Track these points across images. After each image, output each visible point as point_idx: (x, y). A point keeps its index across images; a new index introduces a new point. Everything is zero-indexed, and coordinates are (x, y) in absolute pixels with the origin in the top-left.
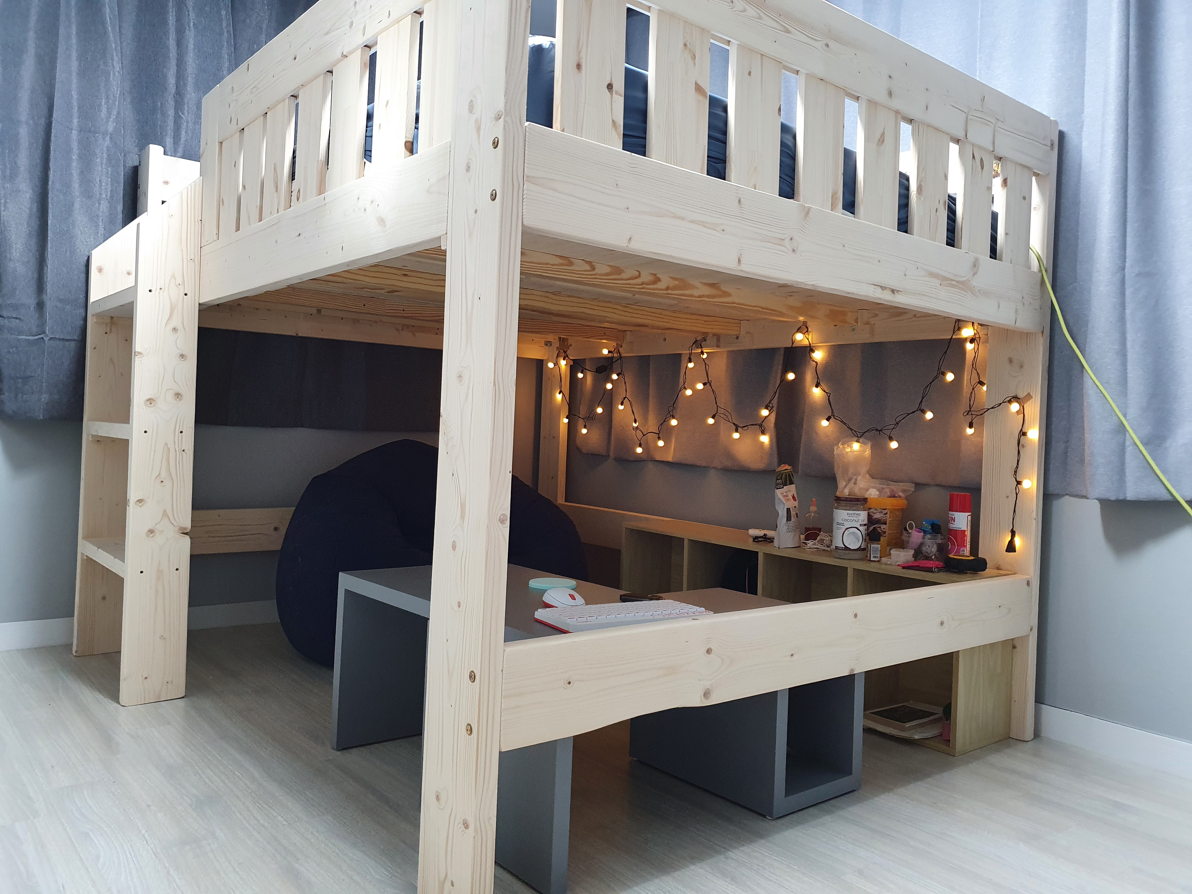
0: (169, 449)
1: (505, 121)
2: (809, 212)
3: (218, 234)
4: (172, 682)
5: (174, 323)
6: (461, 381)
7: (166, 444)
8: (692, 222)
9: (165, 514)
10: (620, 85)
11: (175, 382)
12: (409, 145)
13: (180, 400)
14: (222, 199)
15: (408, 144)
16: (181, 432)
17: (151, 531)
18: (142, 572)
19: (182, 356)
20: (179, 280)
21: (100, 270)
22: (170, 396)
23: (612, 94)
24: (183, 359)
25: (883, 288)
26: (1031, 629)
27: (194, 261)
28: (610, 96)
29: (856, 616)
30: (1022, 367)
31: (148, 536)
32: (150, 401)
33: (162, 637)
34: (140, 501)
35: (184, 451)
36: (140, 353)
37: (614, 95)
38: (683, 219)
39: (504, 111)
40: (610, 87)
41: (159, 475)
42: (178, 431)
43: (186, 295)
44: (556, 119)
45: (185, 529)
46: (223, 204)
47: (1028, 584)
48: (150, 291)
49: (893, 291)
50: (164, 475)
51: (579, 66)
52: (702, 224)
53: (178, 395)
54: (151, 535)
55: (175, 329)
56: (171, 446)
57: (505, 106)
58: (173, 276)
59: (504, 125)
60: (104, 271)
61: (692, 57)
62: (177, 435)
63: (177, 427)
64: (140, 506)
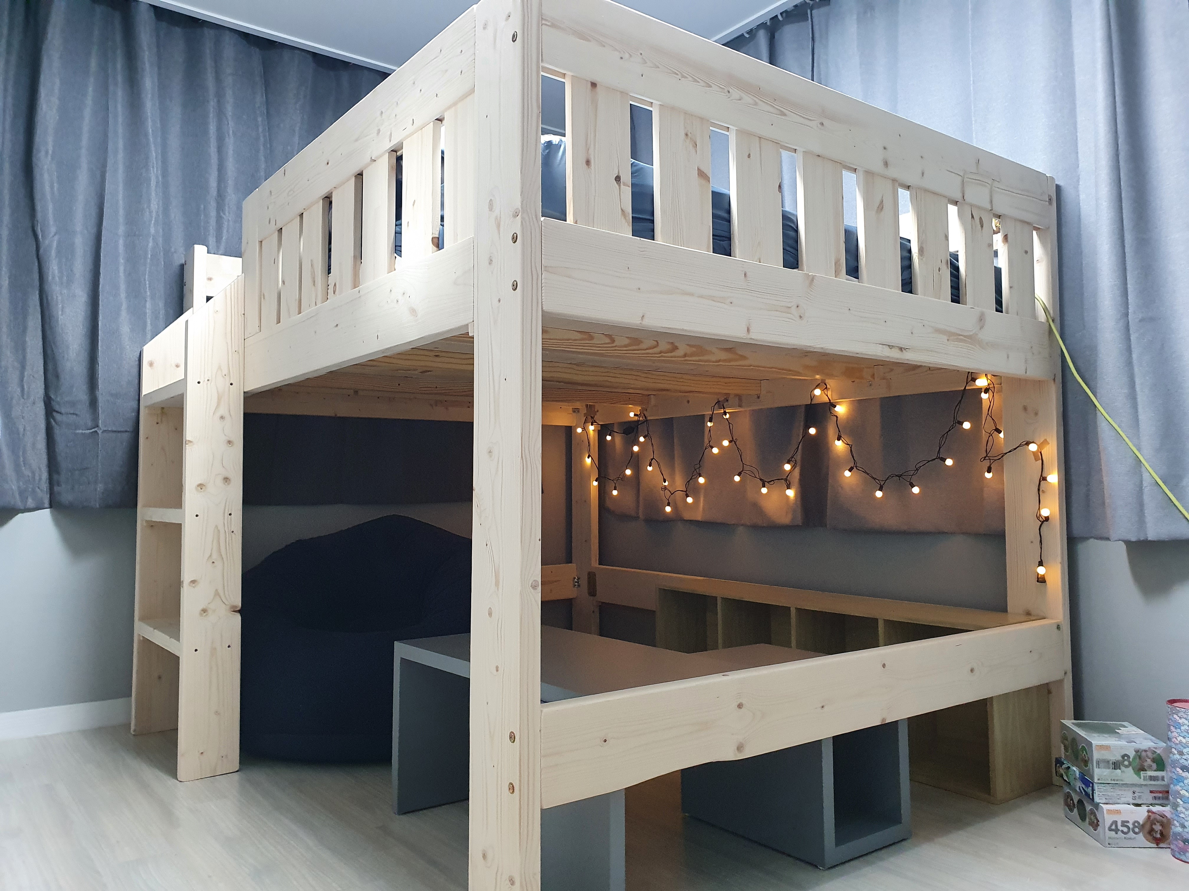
0: (219, 531)
1: (523, 218)
2: (813, 281)
3: (260, 326)
4: (227, 756)
5: (222, 411)
6: (491, 456)
7: (216, 527)
8: (701, 297)
9: (217, 593)
10: (626, 177)
11: (223, 467)
12: (436, 240)
13: (228, 484)
14: (264, 294)
15: (434, 240)
16: (230, 514)
17: (204, 611)
18: (196, 650)
19: (229, 442)
20: (225, 371)
21: (151, 364)
22: (219, 481)
23: (620, 186)
24: (230, 445)
25: (891, 347)
26: (1065, 673)
27: (238, 353)
28: (618, 188)
29: (884, 666)
30: (1036, 414)
31: (201, 615)
32: (201, 486)
33: (217, 713)
34: (193, 582)
35: (233, 532)
36: (190, 442)
37: (622, 186)
38: (691, 294)
39: (520, 209)
40: (618, 179)
41: (210, 556)
42: (227, 514)
43: (231, 384)
44: (569, 213)
45: (236, 607)
46: (264, 298)
47: (1058, 627)
48: (199, 383)
49: (901, 349)
50: (215, 556)
51: (588, 162)
52: (712, 298)
53: (226, 479)
54: (205, 614)
55: (222, 417)
56: (221, 528)
57: (522, 204)
58: (220, 368)
59: (522, 222)
60: (155, 365)
61: (693, 146)
62: (226, 517)
63: (226, 510)
64: (194, 587)
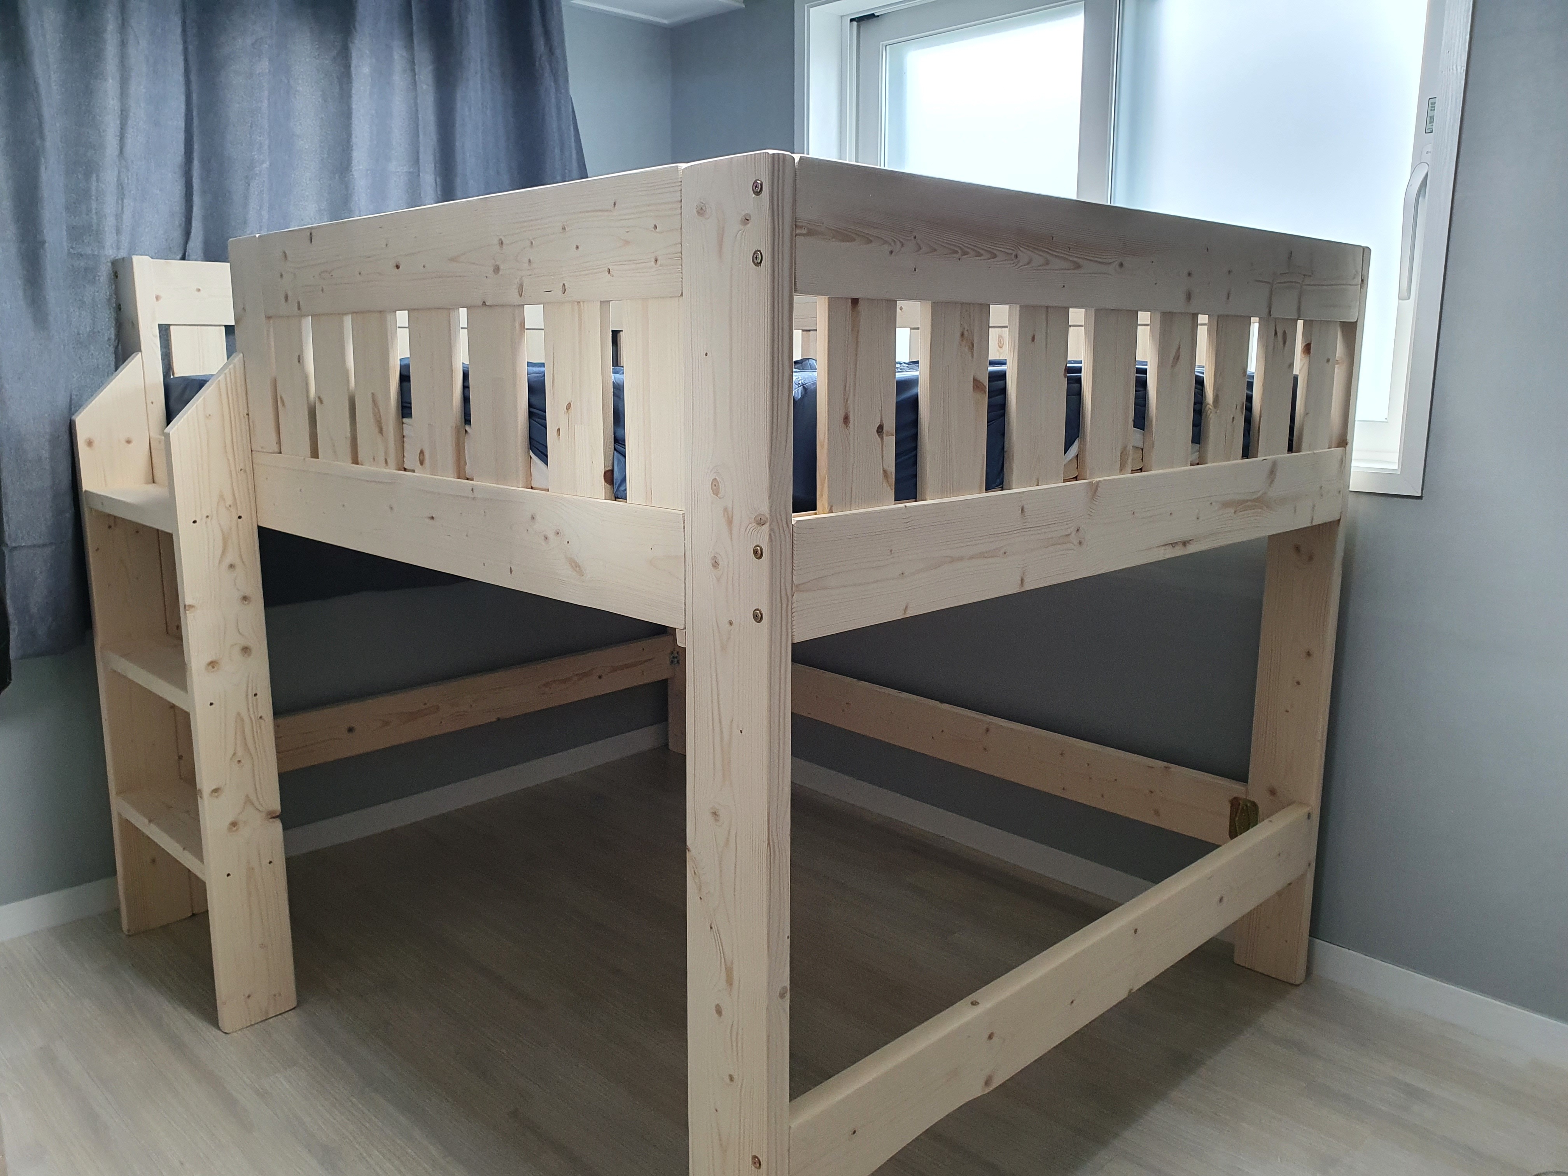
0: (242, 720)
2: (1097, 489)
3: (279, 443)
4: (280, 995)
5: (230, 558)
7: (239, 714)
8: (971, 558)
9: (248, 801)
10: (890, 424)
11: (240, 633)
13: (249, 656)
14: (281, 398)
15: (607, 474)
16: (255, 695)
17: (234, 824)
18: (228, 875)
19: (245, 598)
20: (229, 502)
21: (90, 443)
22: (236, 651)
23: (882, 439)
24: (246, 603)
25: (1173, 545)
26: (1309, 865)
27: (245, 471)
28: (880, 442)
29: (1136, 931)
31: (230, 830)
32: (213, 664)
33: (263, 946)
34: (216, 791)
35: (261, 717)
36: (191, 606)
37: (885, 437)
38: (961, 559)
39: (768, 516)
40: (880, 429)
41: (234, 754)
42: (250, 695)
43: (240, 517)
44: (822, 495)
45: (274, 812)
46: (283, 404)
47: (1309, 816)
48: (194, 522)
49: (1184, 544)
50: (240, 753)
51: (846, 419)
52: (982, 555)
53: (246, 650)
54: (235, 828)
55: (231, 566)
56: (244, 714)
57: (771, 511)
58: (222, 497)
59: (770, 535)
60: (96, 444)
61: (969, 347)
62: (250, 700)
63: (250, 688)
64: (217, 797)
